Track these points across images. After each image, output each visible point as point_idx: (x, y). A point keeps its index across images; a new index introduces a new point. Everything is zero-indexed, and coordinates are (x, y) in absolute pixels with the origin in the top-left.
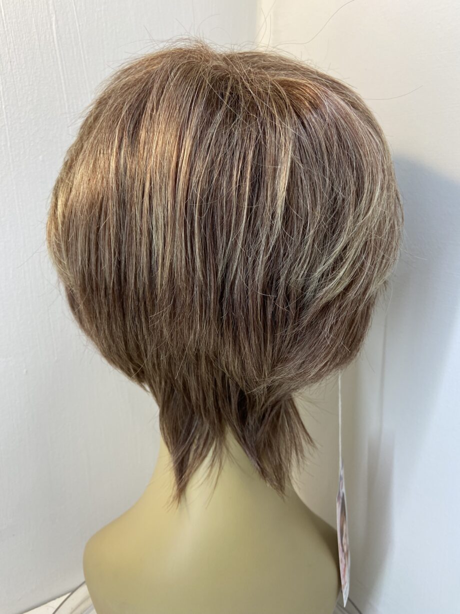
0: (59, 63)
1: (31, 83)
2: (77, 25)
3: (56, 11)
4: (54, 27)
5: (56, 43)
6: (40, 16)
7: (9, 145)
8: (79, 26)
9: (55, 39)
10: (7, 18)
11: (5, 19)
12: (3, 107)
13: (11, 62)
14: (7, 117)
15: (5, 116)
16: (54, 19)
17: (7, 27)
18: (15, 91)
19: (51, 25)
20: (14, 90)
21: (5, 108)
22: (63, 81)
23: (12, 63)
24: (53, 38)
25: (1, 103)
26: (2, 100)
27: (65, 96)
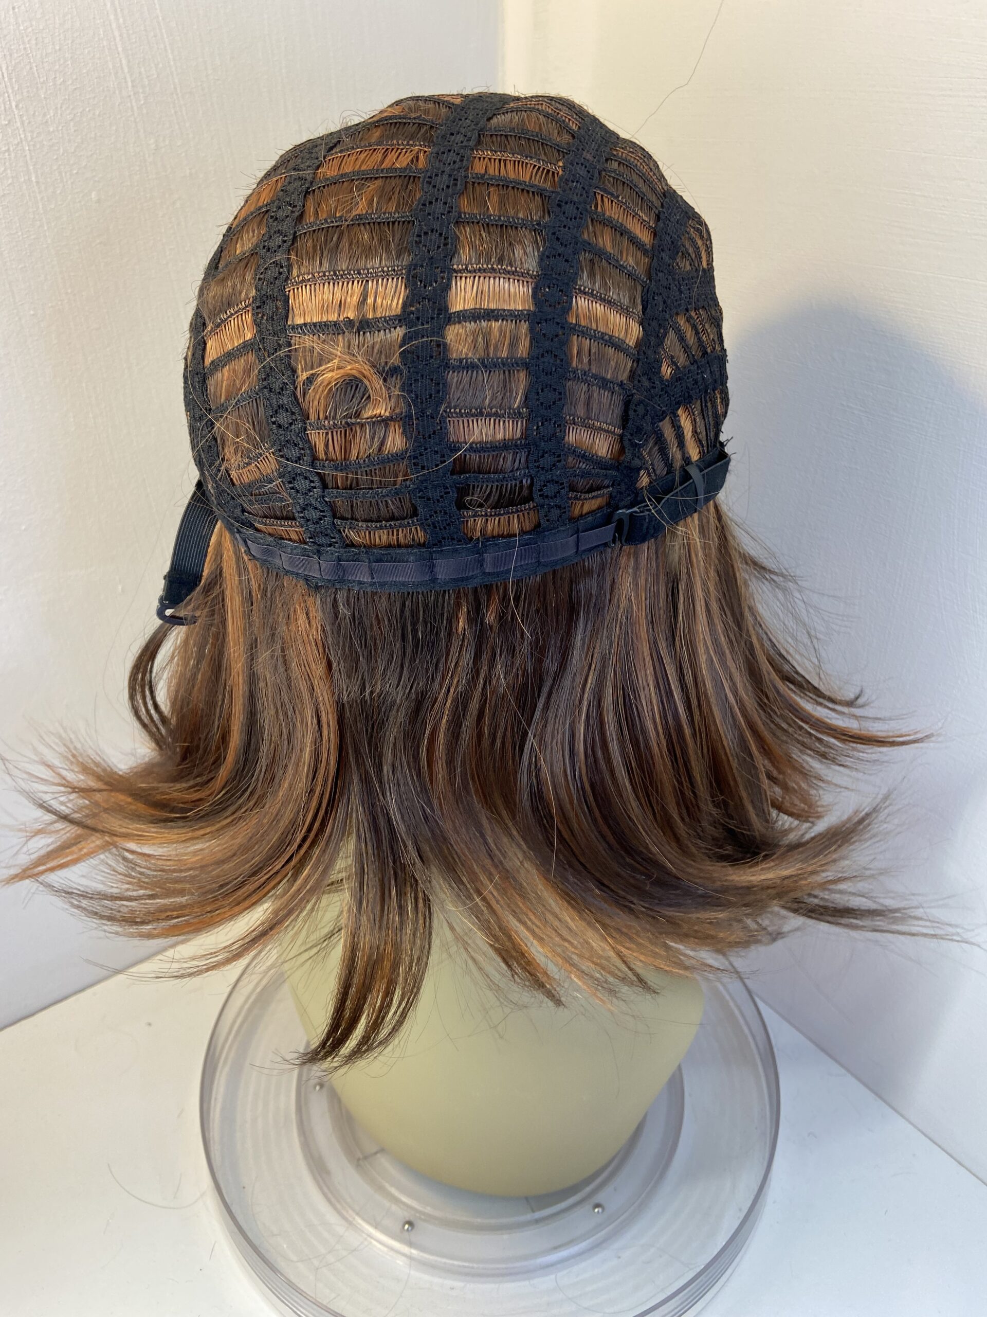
1: (57, 48)
7: (33, 179)
12: (14, 104)
13: (14, 8)
14: (22, 123)
15: (19, 124)
18: (31, 68)
20: (28, 67)
21: (17, 106)
22: (117, 33)
25: (9, 96)
26: (10, 91)
27: (124, 62)
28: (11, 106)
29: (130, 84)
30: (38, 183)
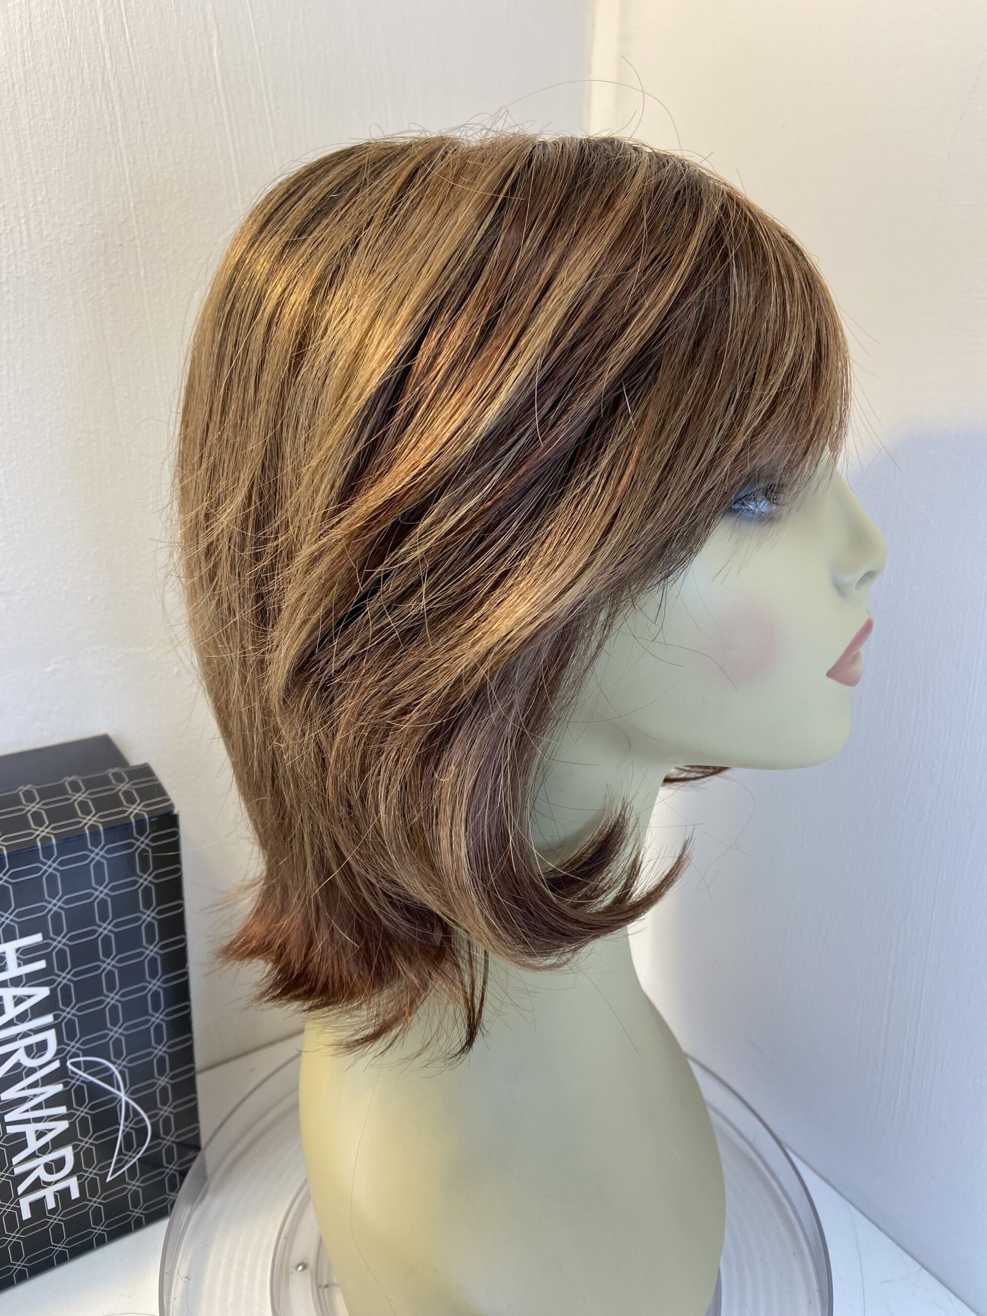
0: (226, 119)
1: (177, 161)
2: (256, 47)
3: (218, 25)
4: (215, 53)
5: (219, 83)
6: (192, 34)
7: (142, 274)
8: (260, 49)
9: (219, 78)
10: (135, 43)
11: (132, 45)
12: (132, 205)
13: (142, 123)
14: (138, 222)
15: (134, 223)
16: (215, 38)
17: (135, 60)
18: (151, 176)
19: (211, 50)
20: (149, 174)
21: (135, 207)
22: (232, 153)
23: (144, 125)
24: (215, 75)
25: (128, 198)
26: (130, 193)
27: (237, 180)
28: (129, 206)
29: (240, 200)
30: (145, 277)
